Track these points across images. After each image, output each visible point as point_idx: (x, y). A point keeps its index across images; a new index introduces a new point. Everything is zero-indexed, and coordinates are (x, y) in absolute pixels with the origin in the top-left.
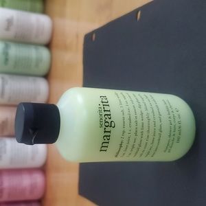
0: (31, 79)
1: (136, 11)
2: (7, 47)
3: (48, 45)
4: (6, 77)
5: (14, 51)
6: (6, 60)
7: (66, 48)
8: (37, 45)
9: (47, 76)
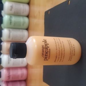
0: (21, 30)
3: (28, 16)
4: (11, 30)
5: (14, 19)
6: (11, 23)
7: (35, 17)
8: (23, 16)
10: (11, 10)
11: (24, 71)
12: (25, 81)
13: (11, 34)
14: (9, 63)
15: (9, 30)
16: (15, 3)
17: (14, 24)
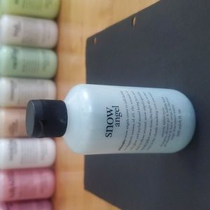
0: (39, 81)
1: (131, 18)
2: (15, 51)
3: (55, 49)
4: (16, 80)
5: (23, 55)
6: (15, 64)
7: (71, 51)
8: (44, 48)
9: (54, 79)
10: (16, 34)
11: (48, 177)
12: (51, 200)
13: (17, 91)
14: (11, 158)
15: (12, 82)
16: (26, 18)
17: (24, 66)
